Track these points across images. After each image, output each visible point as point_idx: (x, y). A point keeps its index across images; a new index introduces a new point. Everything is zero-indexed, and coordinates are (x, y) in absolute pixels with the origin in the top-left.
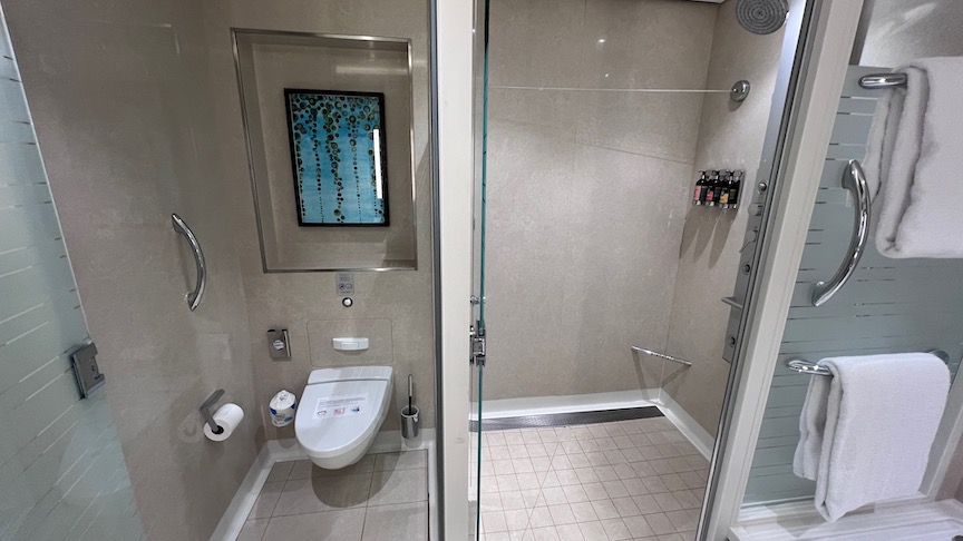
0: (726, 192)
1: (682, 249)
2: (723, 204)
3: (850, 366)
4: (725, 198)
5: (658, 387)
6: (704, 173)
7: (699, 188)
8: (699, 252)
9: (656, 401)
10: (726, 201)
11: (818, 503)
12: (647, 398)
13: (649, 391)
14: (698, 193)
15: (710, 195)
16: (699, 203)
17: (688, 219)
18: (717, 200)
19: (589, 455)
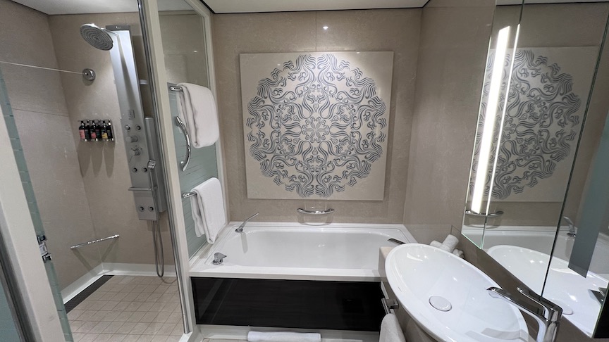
0: (104, 132)
1: (83, 171)
2: (106, 139)
3: (199, 188)
4: (105, 135)
5: (100, 263)
6: (82, 122)
7: (83, 131)
8: (97, 170)
9: (104, 272)
10: (107, 137)
11: (209, 241)
12: (95, 275)
13: (94, 269)
14: (83, 134)
15: (93, 135)
16: (86, 140)
17: (79, 151)
18: (100, 137)
19: (79, 331)
